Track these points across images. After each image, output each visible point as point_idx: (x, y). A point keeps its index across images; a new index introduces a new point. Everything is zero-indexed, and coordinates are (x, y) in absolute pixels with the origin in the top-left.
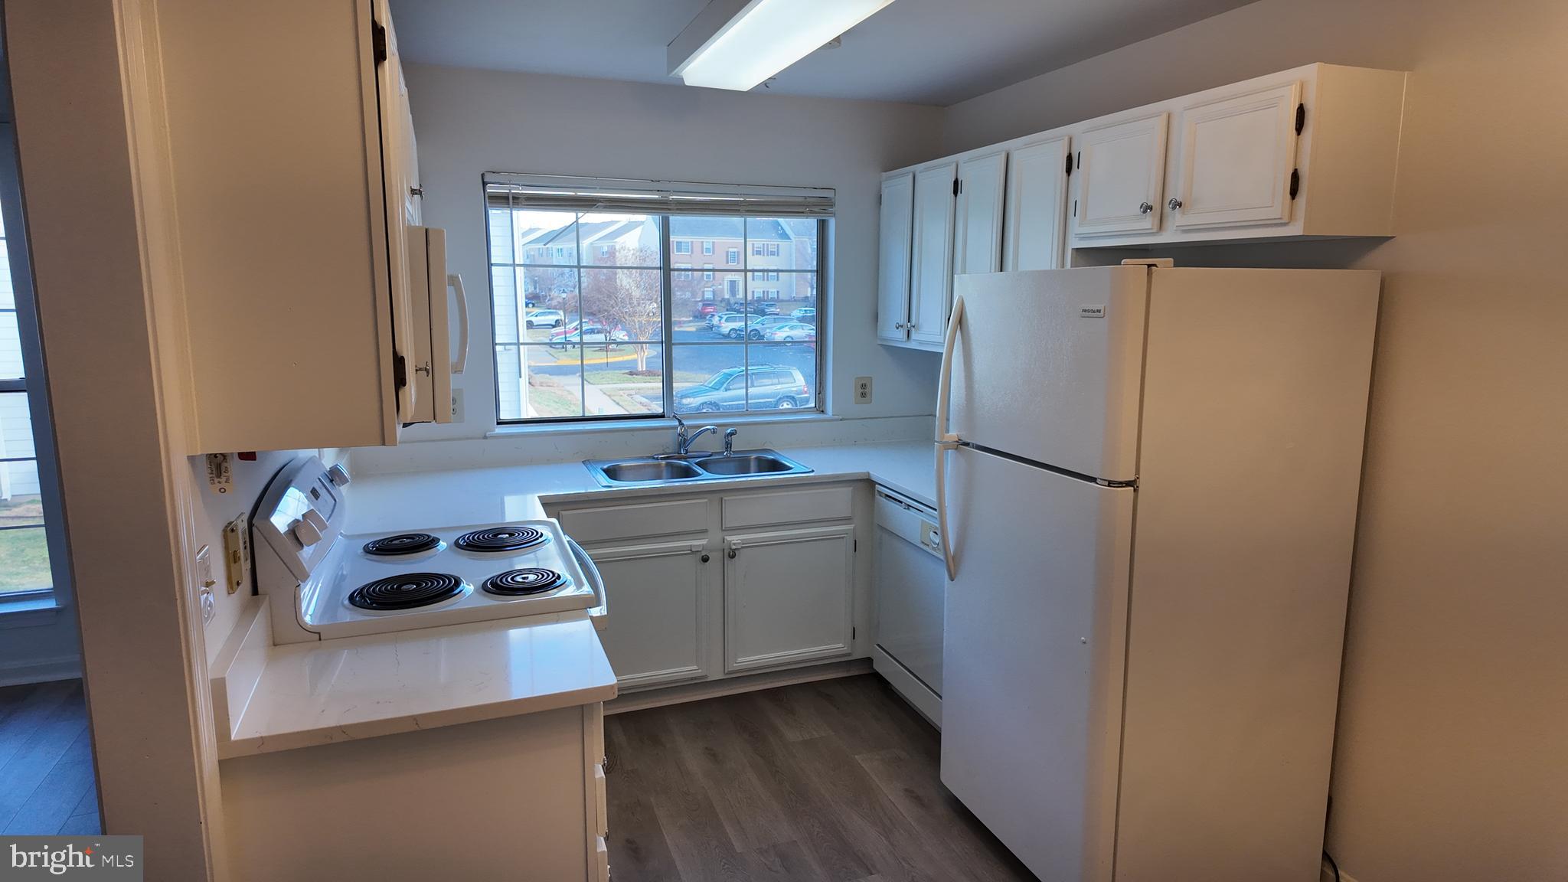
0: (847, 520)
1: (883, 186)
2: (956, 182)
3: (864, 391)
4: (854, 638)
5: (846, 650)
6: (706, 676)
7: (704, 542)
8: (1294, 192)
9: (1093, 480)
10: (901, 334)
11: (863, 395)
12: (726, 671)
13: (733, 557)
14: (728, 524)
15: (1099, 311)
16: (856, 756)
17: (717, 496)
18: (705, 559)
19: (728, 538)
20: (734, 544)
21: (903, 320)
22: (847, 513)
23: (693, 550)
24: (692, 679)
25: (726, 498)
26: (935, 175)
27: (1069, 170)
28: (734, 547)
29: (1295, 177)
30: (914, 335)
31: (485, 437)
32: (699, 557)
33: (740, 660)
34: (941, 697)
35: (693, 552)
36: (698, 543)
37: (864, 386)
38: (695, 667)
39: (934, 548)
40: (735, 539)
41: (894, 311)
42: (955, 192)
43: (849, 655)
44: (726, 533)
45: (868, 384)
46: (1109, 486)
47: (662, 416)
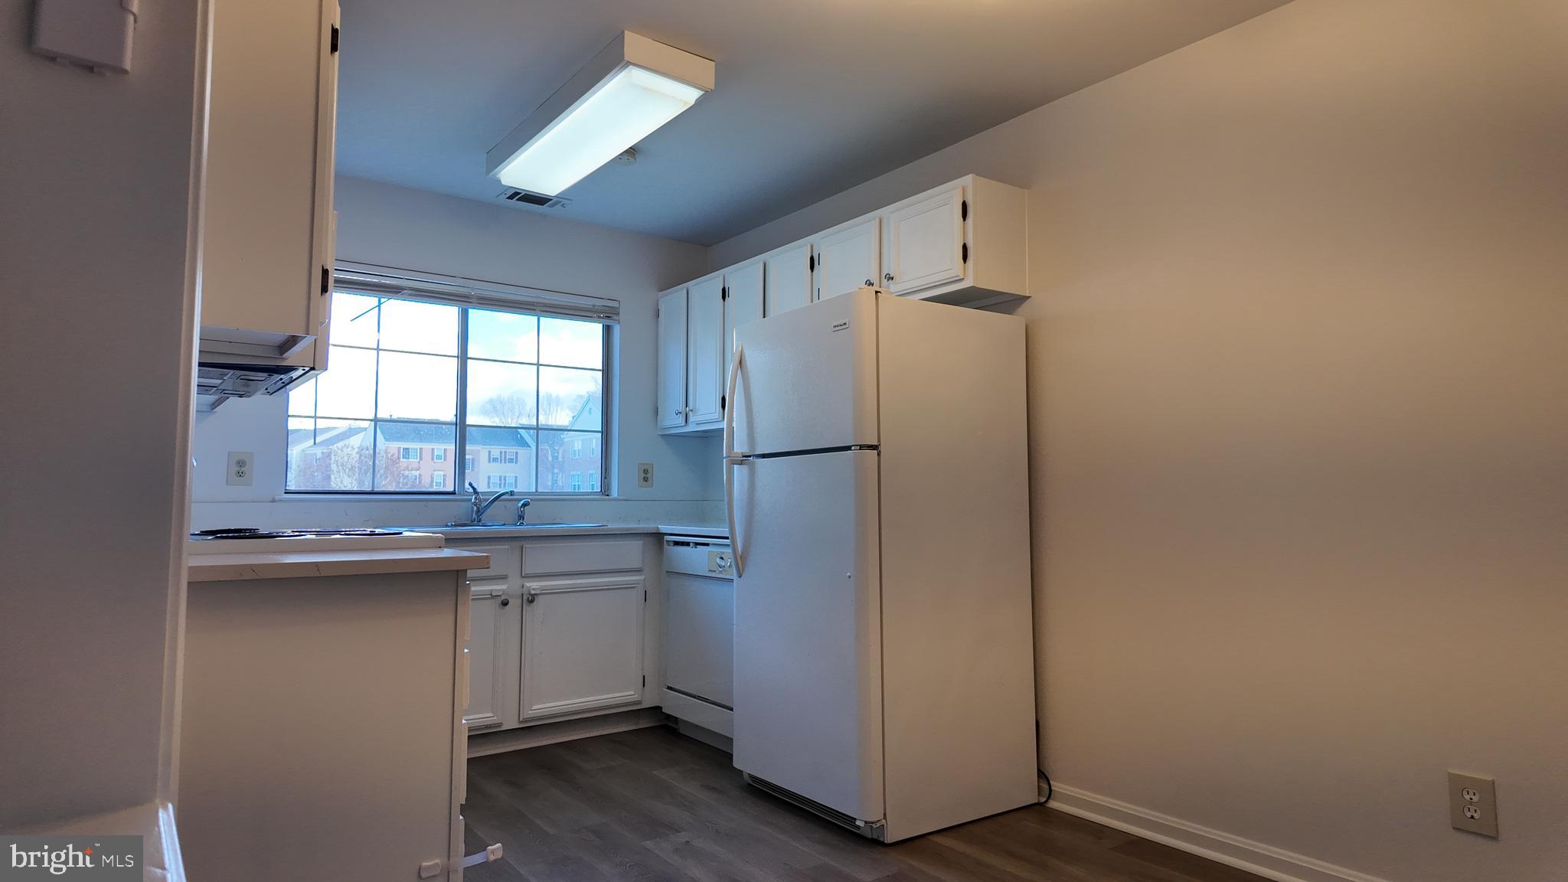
0: (638, 571)
1: (660, 303)
2: (724, 290)
3: (646, 476)
4: (644, 685)
5: (636, 697)
6: (500, 725)
7: (504, 587)
8: (965, 258)
9: (848, 448)
10: (681, 420)
11: (646, 479)
12: (521, 719)
13: (532, 601)
14: (528, 570)
15: (845, 324)
16: (654, 772)
17: (517, 544)
18: (505, 603)
19: (528, 584)
20: (534, 589)
21: (681, 407)
22: (636, 565)
23: (494, 594)
24: (487, 727)
25: (527, 546)
26: (706, 288)
27: (812, 268)
28: (533, 592)
29: (965, 248)
30: (691, 418)
31: (273, 501)
32: (499, 600)
33: (534, 707)
34: (732, 710)
35: (493, 597)
36: (498, 587)
37: (646, 471)
38: (490, 715)
39: (721, 572)
40: (534, 585)
41: (673, 401)
42: (724, 297)
43: (639, 703)
44: (524, 579)
45: (650, 470)
46: (860, 449)
47: (453, 493)
